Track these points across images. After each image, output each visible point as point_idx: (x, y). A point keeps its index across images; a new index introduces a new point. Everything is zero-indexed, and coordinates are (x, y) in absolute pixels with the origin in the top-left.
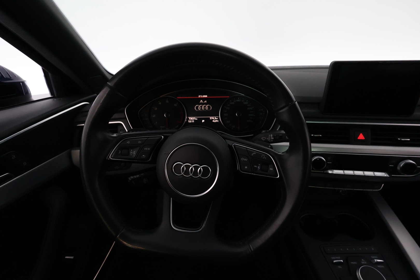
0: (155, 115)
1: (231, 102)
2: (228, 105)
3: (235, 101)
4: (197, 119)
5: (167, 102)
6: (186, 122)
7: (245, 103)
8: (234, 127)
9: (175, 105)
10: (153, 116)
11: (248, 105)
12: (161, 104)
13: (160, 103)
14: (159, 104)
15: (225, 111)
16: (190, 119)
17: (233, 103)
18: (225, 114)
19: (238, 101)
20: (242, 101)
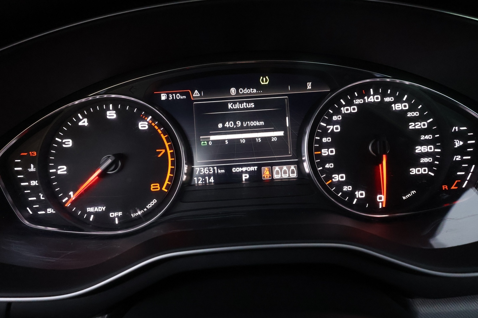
0: (65, 168)
1: (344, 106)
2: (335, 118)
3: (358, 101)
4: (223, 171)
5: (111, 115)
6: (184, 183)
7: (398, 107)
8: (360, 194)
9: (143, 126)
10: (59, 172)
11: (410, 114)
12: (86, 124)
13: (84, 122)
14: (80, 124)
15: (325, 140)
16: (200, 171)
17: (352, 110)
18: (323, 151)
19: (371, 99)
20: (387, 99)
